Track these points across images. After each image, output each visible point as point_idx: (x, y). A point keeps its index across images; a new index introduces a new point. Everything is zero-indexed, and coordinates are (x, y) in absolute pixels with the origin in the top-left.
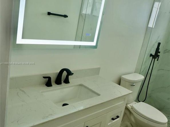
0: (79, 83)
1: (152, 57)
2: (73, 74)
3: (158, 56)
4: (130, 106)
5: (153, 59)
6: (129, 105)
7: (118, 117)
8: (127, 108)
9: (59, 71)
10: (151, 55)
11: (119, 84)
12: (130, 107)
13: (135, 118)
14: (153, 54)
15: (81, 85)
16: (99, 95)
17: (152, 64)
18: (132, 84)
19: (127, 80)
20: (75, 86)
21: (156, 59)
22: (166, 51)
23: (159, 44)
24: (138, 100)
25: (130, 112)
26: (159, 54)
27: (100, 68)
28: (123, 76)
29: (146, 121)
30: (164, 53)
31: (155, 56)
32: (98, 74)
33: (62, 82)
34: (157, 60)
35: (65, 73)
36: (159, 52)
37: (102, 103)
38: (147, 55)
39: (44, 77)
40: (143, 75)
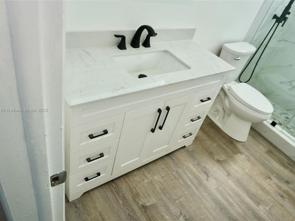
0: (164, 49)
1: (275, 20)
2: (156, 34)
3: (285, 19)
4: (227, 86)
5: (277, 24)
6: (225, 85)
7: (209, 99)
8: (222, 89)
9: (137, 29)
10: (275, 17)
11: (219, 56)
12: (227, 88)
13: (230, 102)
14: (279, 15)
15: (166, 52)
16: (189, 68)
17: (273, 30)
18: (235, 57)
19: (231, 50)
20: (158, 52)
21: (281, 24)
24: (239, 80)
25: (225, 94)
26: (287, 16)
27: (195, 29)
28: (226, 45)
29: (243, 108)
31: (281, 19)
32: (192, 37)
33: (141, 44)
34: (282, 26)
35: (145, 33)
36: (289, 13)
37: (192, 80)
38: (269, 16)
39: (116, 36)
40: (254, 46)
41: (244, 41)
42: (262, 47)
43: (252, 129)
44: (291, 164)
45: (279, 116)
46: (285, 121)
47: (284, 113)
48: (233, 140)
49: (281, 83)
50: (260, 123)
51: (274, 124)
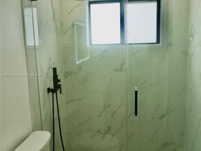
1: (51, 93)
3: (59, 87)
5: (55, 94)
10: (49, 90)
14: (52, 87)
21: (58, 92)
22: (67, 75)
23: (55, 70)
26: (59, 83)
30: (66, 77)
31: (56, 88)
34: (61, 93)
36: (59, 81)
41: (33, 131)
42: (55, 124)
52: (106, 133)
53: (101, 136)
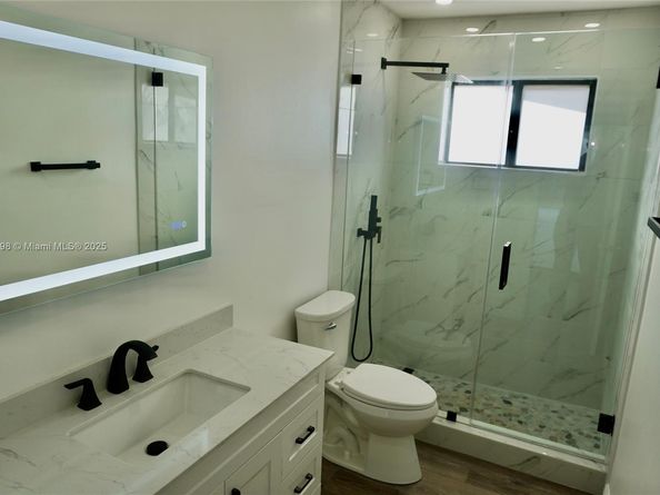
0: (183, 370)
1: (362, 237)
2: (156, 348)
3: (378, 230)
4: (336, 383)
5: (368, 241)
6: (332, 383)
7: (311, 430)
8: (329, 393)
9: (112, 352)
10: (360, 232)
11: (295, 339)
12: (337, 387)
13: (355, 412)
14: (366, 228)
15: (189, 373)
16: (247, 389)
17: (368, 254)
18: (328, 325)
19: (312, 317)
20: (174, 380)
21: (375, 239)
22: (394, 212)
23: (374, 199)
24: (354, 359)
25: (341, 401)
26: (378, 224)
27: (229, 309)
28: (300, 310)
29: (385, 414)
30: (391, 217)
31: (371, 232)
32: (231, 325)
33: (129, 379)
34: (379, 242)
35: (132, 355)
36: (379, 220)
38: (350, 235)
39: (69, 386)
40: (349, 291)
42: (363, 288)
43: (420, 444)
44: (519, 480)
45: (454, 394)
46: (467, 401)
47: (459, 386)
48: (397, 488)
49: (426, 333)
50: (430, 426)
51: (452, 417)
52: (454, 330)
53: (443, 335)
